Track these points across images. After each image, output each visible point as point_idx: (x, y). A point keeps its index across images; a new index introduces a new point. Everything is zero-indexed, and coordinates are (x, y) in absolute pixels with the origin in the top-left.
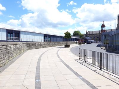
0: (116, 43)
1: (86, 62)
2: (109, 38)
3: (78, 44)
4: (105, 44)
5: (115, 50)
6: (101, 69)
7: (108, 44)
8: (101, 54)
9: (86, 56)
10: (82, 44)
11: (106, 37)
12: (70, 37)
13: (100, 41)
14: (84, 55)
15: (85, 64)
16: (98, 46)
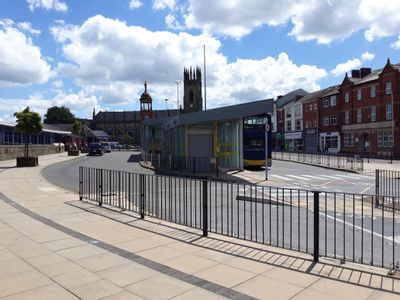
0: (179, 151)
1: (100, 205)
2: (161, 136)
3: (67, 153)
4: (150, 152)
5: (177, 169)
6: (142, 217)
7: (160, 152)
8: (142, 177)
9: (101, 187)
10: (81, 155)
11: (153, 133)
12: (40, 128)
13: (137, 143)
14: (95, 187)
15: (97, 210)
16: (133, 159)
